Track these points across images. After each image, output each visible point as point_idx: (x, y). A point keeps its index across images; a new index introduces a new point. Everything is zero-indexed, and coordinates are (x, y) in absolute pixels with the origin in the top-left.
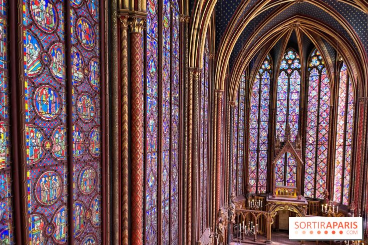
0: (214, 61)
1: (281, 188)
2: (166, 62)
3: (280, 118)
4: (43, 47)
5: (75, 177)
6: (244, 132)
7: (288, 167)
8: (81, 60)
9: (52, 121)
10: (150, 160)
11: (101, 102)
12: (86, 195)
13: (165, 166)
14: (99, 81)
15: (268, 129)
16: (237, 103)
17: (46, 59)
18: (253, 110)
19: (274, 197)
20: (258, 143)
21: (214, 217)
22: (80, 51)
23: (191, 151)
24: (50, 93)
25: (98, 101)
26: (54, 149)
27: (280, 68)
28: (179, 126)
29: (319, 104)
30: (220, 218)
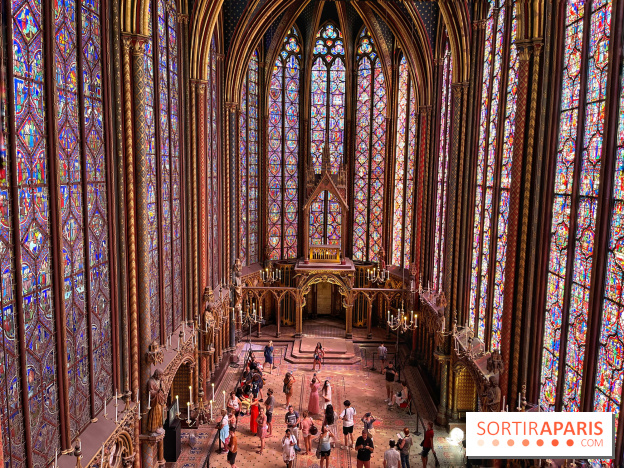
0: (186, 27)
1: (317, 248)
3: (316, 136)
6: (258, 157)
7: (329, 215)
10: (28, 201)
15: (299, 153)
16: (243, 107)
18: (273, 121)
19: (306, 263)
20: (283, 177)
21: (196, 302)
23: (132, 187)
27: (315, 52)
28: (105, 140)
29: (372, 115)
30: (207, 304)
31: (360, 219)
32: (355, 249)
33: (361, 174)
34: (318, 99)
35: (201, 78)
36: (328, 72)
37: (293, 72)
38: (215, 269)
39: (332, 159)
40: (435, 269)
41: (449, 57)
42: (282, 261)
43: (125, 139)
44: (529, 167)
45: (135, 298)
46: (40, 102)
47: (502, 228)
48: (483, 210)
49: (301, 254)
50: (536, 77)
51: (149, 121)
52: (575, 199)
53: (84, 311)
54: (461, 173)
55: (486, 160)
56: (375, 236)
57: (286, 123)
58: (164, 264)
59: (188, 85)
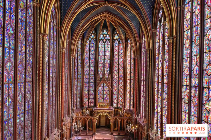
0: (59, 31)
1: (101, 103)
2: (22, 28)
3: (100, 65)
6: (81, 72)
7: (105, 91)
10: (7, 88)
15: (94, 71)
16: (76, 56)
18: (86, 60)
19: (97, 108)
20: (89, 78)
23: (41, 83)
27: (100, 38)
28: (33, 68)
29: (119, 58)
30: (64, 123)
31: (115, 93)
32: (113, 103)
33: (115, 78)
34: (101, 53)
35: (64, 47)
36: (104, 45)
37: (93, 45)
38: (66, 110)
39: (106, 73)
40: (142, 110)
41: (144, 40)
42: (89, 107)
43: (39, 67)
44: (174, 76)
46: (13, 55)
47: (165, 96)
48: (158, 90)
49: (95, 105)
50: (175, 47)
52: (190, 87)
53: (23, 126)
54: (150, 78)
55: (158, 74)
56: (121, 98)
57: (90, 61)
58: (50, 109)
59: (59, 49)
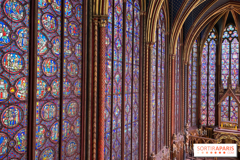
0: (168, 36)
1: (225, 122)
2: (129, 40)
3: (224, 72)
4: (48, 40)
5: (64, 106)
6: (197, 82)
8: (70, 44)
9: (52, 76)
10: (116, 99)
11: (82, 66)
12: (71, 117)
13: (128, 103)
14: (81, 54)
15: (215, 80)
16: (190, 62)
17: (50, 45)
18: (203, 67)
19: (219, 129)
20: (208, 90)
21: (170, 139)
22: (70, 39)
24: (51, 62)
25: (80, 65)
26: (53, 91)
27: (223, 37)
28: (139, 78)
30: (174, 141)
34: (225, 57)
35: (173, 53)
36: (230, 44)
38: (178, 126)
43: (146, 78)
45: (147, 135)
46: (121, 68)
51: (154, 71)
53: (130, 137)
57: (209, 67)
58: (158, 123)
59: (168, 56)
